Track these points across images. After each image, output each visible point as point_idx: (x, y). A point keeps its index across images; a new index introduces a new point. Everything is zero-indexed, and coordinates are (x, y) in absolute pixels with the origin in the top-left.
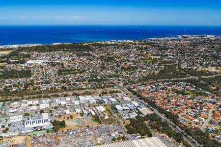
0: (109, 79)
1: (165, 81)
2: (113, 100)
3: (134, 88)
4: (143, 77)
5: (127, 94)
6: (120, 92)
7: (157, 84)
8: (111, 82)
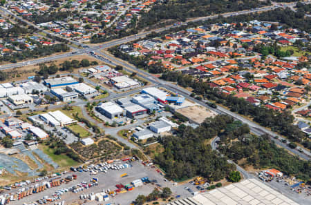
0: (38, 26)
1: (211, 22)
2: (84, 88)
3: (131, 50)
4: (142, 13)
5: (118, 68)
6: (95, 63)
7: (191, 31)
8: (49, 36)
